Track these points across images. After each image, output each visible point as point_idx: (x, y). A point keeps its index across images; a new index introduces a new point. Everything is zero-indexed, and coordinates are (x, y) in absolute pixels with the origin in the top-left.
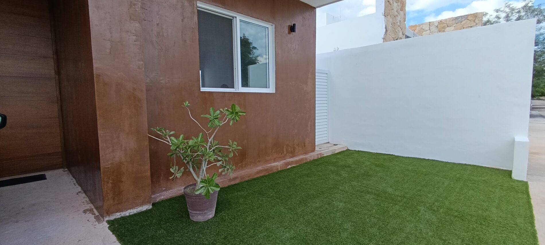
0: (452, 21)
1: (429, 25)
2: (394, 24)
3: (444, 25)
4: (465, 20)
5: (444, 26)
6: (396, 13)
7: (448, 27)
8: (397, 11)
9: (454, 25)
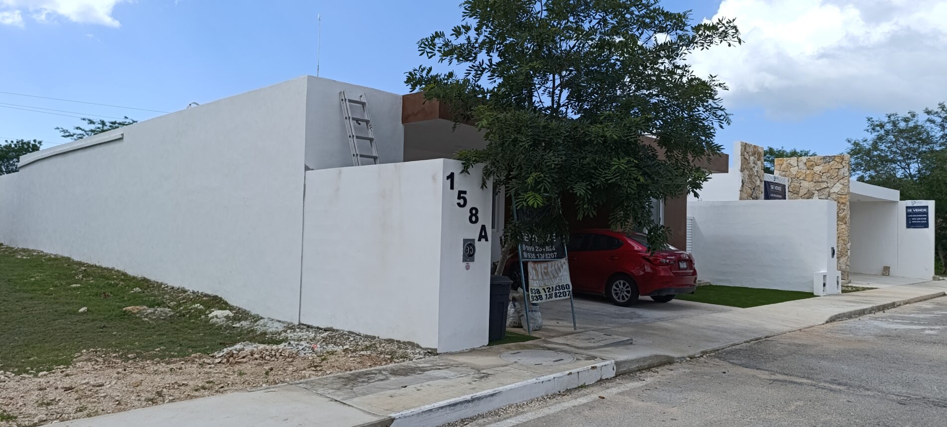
0: (821, 160)
1: (798, 161)
2: (750, 176)
3: (812, 163)
4: (832, 160)
5: (813, 165)
6: (753, 165)
7: (816, 165)
8: (754, 163)
9: (823, 165)
